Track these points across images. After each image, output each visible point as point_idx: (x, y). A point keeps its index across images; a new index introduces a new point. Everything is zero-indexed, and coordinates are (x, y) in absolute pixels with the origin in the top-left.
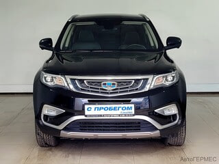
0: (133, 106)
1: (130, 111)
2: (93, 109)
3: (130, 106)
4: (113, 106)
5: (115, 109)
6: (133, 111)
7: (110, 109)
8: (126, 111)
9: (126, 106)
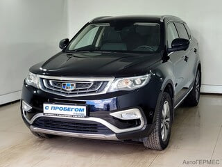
0: (85, 108)
1: (82, 113)
2: (50, 108)
3: (82, 107)
4: (67, 106)
5: (68, 110)
6: (85, 113)
7: (65, 109)
8: (78, 112)
9: (79, 107)
